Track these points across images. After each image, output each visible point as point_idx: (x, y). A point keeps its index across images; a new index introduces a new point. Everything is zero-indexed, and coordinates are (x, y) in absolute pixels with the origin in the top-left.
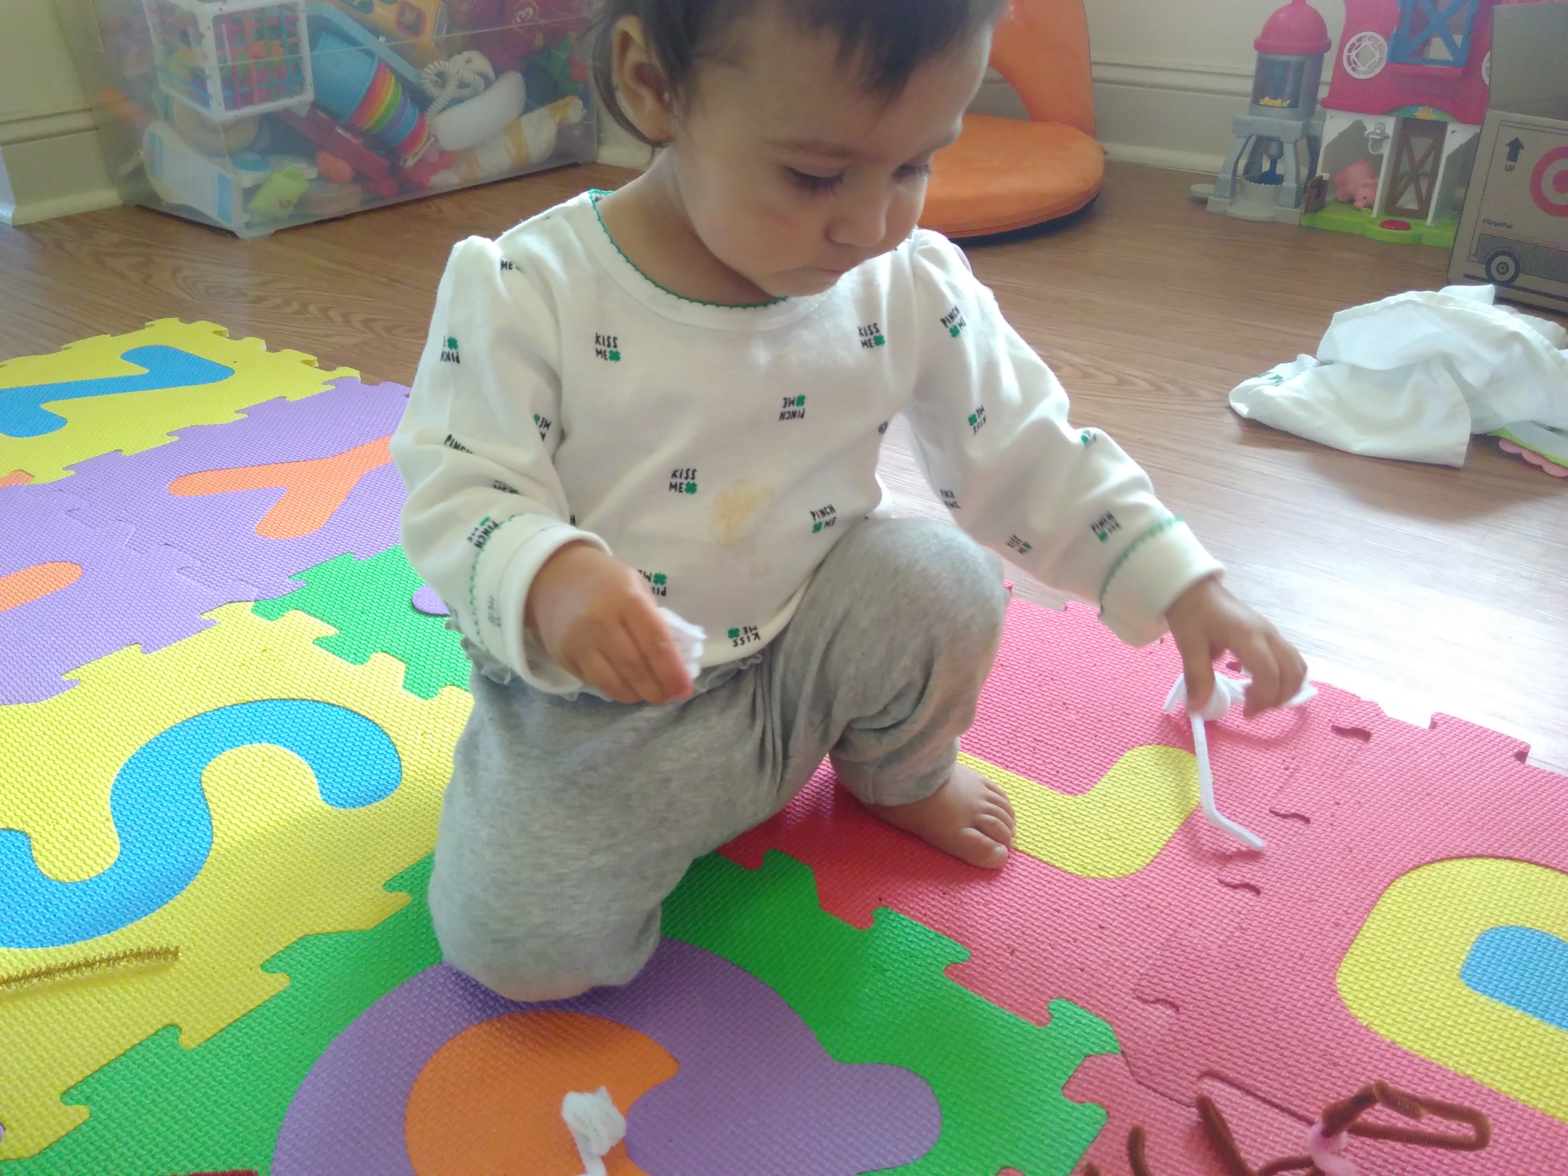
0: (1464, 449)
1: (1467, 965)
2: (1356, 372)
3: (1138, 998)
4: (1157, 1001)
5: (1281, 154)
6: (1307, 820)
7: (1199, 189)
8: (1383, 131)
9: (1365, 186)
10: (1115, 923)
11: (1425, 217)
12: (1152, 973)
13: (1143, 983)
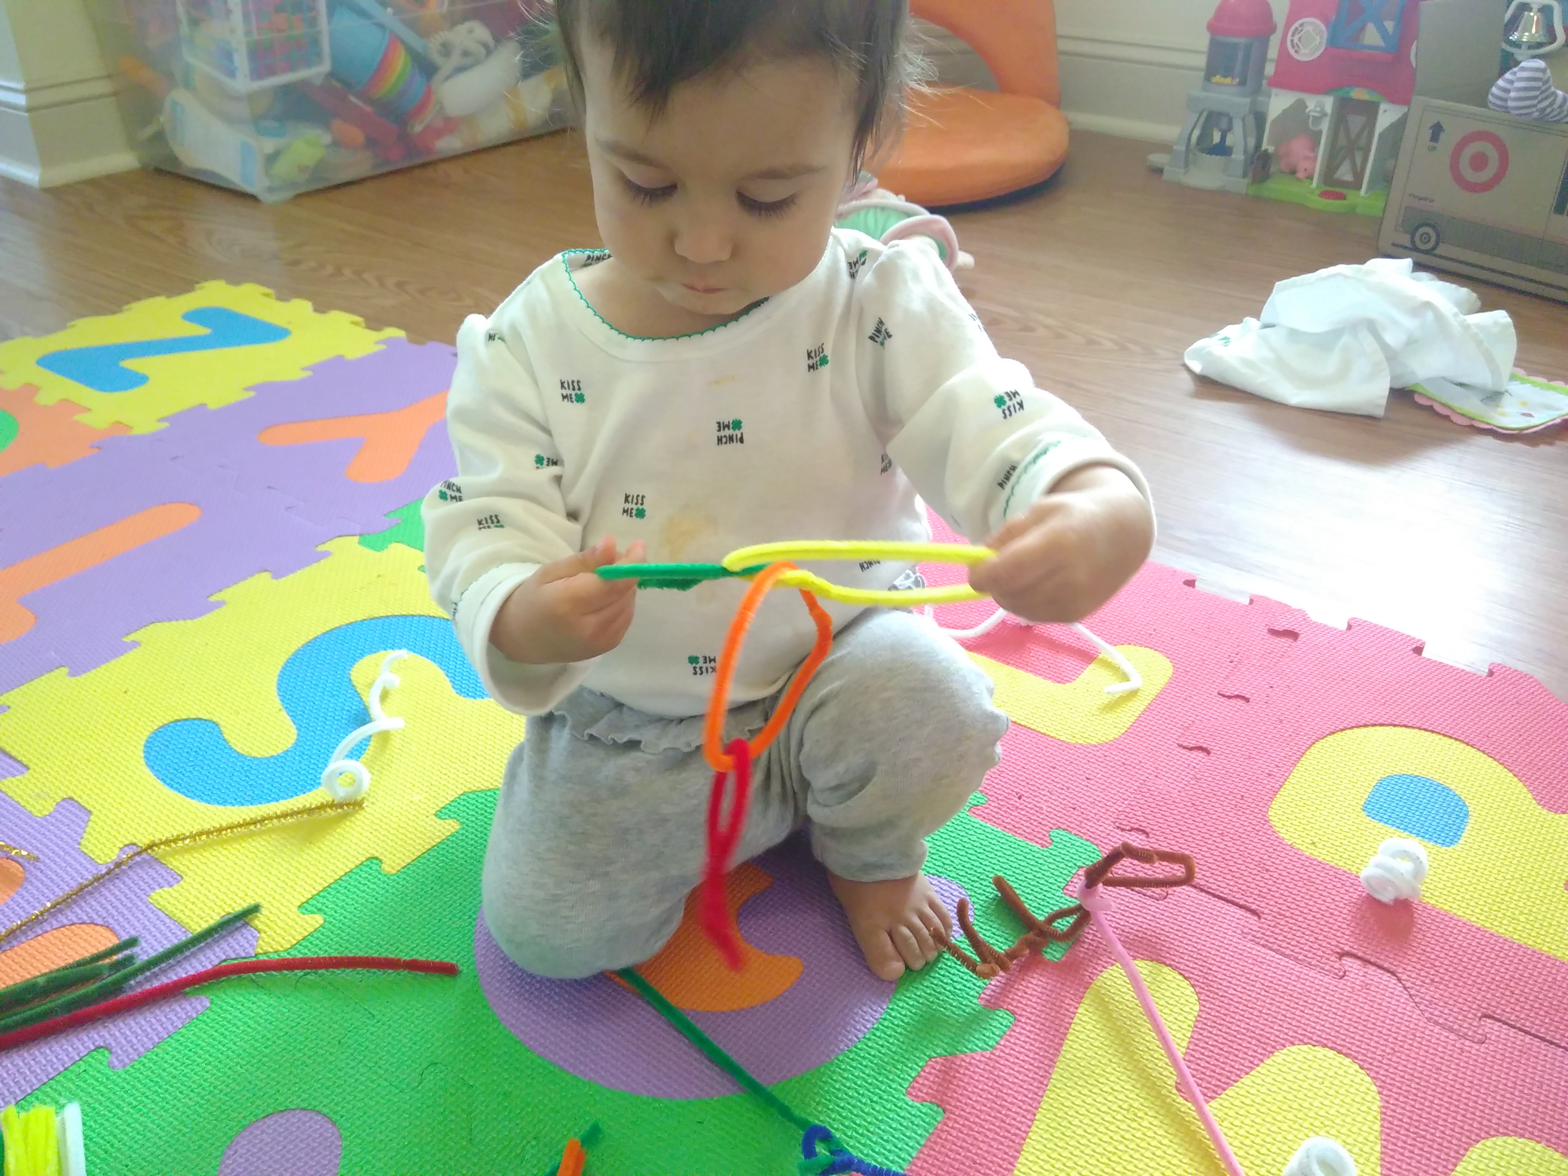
0: (1384, 402)
1: (1368, 802)
2: (1294, 334)
3: (1118, 828)
4: (1132, 829)
5: (1230, 128)
6: (1247, 700)
7: (1157, 159)
8: (1323, 109)
9: (1307, 158)
10: (1098, 776)
11: (1359, 187)
12: (1128, 810)
13: (1122, 817)
